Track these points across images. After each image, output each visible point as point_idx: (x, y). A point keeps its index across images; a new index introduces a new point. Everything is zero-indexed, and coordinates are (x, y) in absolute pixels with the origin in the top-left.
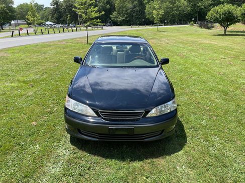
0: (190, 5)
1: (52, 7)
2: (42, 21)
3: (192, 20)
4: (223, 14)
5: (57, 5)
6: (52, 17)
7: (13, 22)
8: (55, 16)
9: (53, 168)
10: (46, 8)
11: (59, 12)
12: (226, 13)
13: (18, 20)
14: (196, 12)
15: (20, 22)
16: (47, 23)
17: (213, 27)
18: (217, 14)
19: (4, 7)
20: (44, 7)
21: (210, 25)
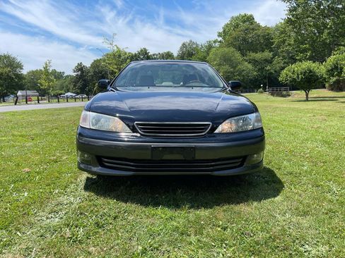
0: (256, 69)
1: (76, 73)
2: (60, 92)
3: (260, 87)
4: (301, 74)
5: (82, 72)
6: (75, 86)
7: (19, 93)
8: (79, 84)
9: (47, 218)
10: (68, 76)
11: (84, 80)
12: (305, 72)
13: (28, 91)
14: (265, 78)
15: (29, 93)
16: (66, 94)
17: (289, 95)
18: (293, 74)
19: (10, 72)
20: (65, 75)
21: (284, 93)
